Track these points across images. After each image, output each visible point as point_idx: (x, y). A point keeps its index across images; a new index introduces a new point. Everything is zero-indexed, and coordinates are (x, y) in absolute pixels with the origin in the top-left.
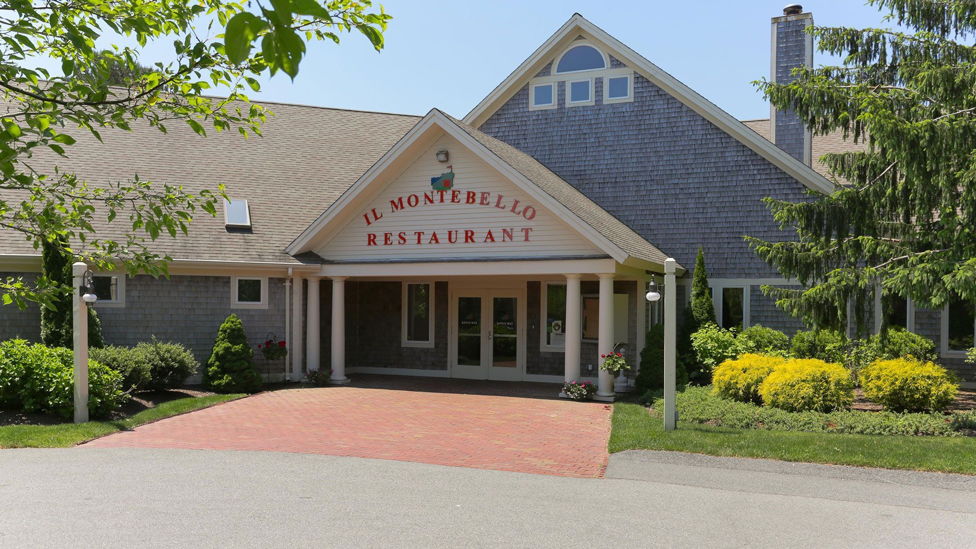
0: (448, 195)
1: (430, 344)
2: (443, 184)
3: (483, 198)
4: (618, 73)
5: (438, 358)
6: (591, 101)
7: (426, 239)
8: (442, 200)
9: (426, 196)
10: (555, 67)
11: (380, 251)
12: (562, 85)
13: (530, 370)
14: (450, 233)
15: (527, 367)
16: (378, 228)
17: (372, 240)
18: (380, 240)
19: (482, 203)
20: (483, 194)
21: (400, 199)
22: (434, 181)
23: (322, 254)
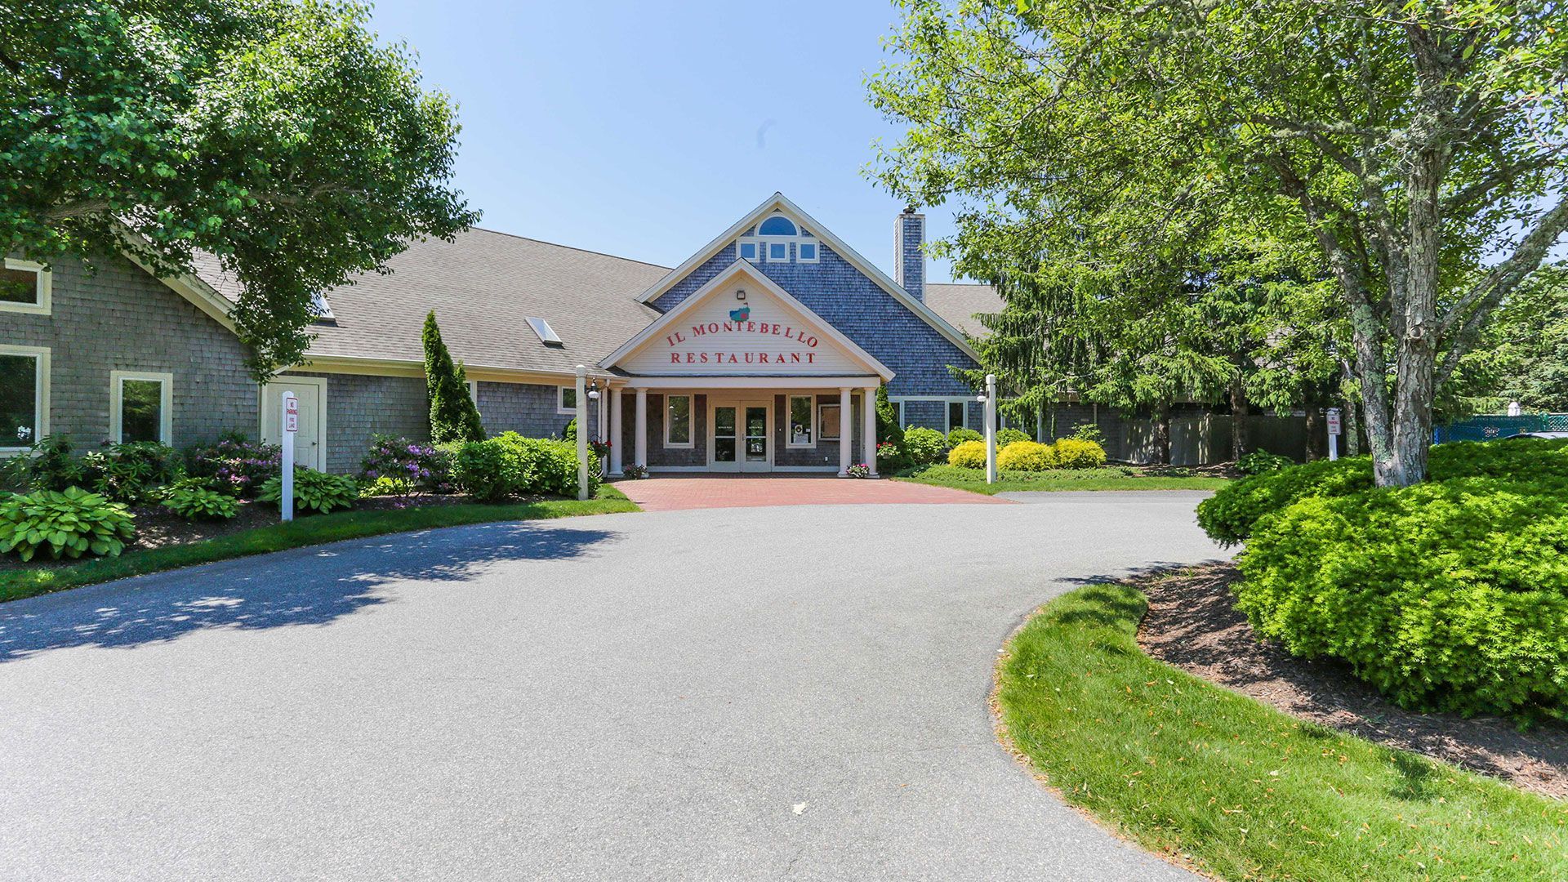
0: (744, 325)
1: (691, 445)
2: (740, 316)
3: (775, 329)
4: (807, 241)
5: (698, 457)
6: (787, 259)
7: (725, 358)
8: (739, 329)
9: (725, 325)
10: (757, 230)
11: (683, 367)
12: (763, 245)
13: (777, 463)
14: (747, 355)
15: (776, 461)
16: (681, 349)
17: (675, 358)
18: (683, 358)
19: (774, 333)
20: (775, 326)
21: (702, 327)
22: (732, 313)
23: (626, 369)
